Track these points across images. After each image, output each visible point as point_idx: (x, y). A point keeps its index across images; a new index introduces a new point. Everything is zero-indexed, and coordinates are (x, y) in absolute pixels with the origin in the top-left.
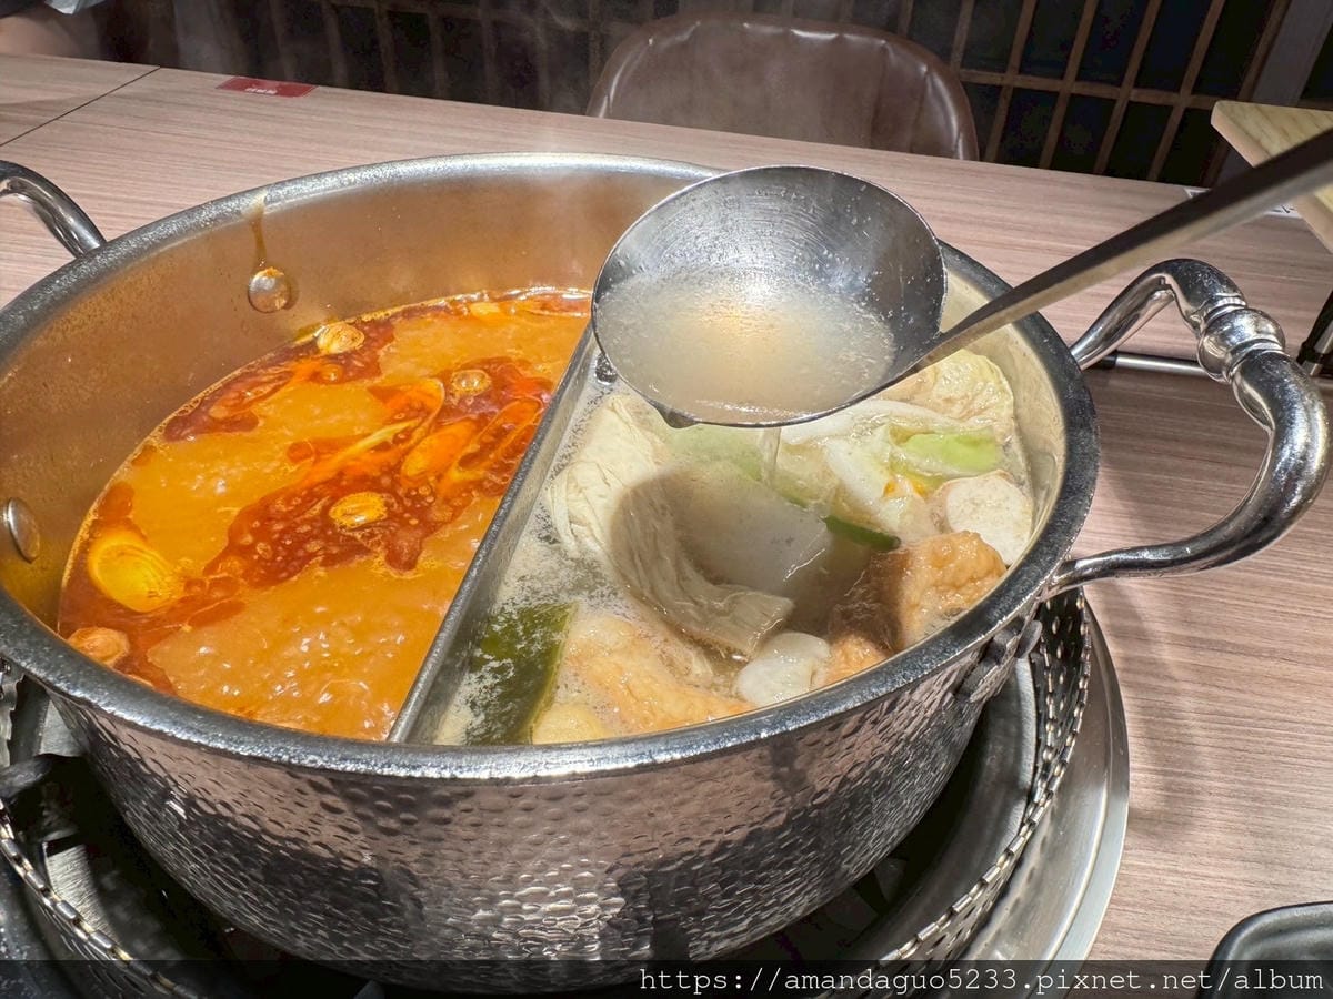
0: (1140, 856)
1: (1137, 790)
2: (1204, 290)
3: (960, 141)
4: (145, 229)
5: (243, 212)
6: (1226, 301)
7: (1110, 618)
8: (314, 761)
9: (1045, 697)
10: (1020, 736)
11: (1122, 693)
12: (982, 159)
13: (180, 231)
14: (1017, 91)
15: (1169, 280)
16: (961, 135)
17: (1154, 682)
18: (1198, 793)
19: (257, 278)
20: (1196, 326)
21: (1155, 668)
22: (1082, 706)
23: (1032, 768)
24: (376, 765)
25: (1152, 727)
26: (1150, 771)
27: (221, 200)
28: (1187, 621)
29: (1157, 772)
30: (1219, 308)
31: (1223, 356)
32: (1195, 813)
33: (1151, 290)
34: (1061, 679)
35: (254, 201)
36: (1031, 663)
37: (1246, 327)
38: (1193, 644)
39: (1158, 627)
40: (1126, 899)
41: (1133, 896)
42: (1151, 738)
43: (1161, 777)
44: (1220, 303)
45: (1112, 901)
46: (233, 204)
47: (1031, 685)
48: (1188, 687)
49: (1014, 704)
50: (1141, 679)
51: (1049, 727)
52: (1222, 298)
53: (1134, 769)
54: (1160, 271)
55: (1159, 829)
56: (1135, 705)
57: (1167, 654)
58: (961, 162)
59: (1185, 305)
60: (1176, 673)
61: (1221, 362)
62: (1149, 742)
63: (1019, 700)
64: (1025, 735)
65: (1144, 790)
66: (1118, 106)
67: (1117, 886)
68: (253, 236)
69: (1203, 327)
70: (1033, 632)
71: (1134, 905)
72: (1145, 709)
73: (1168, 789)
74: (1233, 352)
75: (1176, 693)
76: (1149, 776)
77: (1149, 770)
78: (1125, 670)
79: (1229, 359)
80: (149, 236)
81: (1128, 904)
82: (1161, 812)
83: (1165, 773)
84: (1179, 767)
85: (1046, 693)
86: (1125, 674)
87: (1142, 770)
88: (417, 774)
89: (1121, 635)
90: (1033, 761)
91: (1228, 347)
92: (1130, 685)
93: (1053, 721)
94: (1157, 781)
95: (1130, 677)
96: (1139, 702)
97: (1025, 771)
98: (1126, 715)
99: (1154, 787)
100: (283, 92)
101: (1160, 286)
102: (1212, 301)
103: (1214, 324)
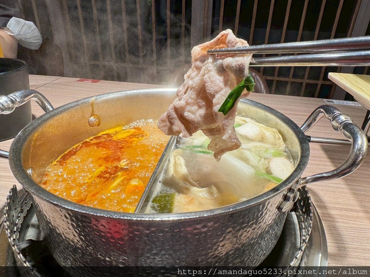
1: (330, 248)
2: (331, 111)
3: (264, 91)
4: (66, 105)
5: (90, 102)
6: (337, 113)
7: (317, 203)
8: (117, 217)
9: (301, 223)
10: (295, 234)
11: (323, 223)
12: (270, 93)
13: (74, 106)
14: (277, 81)
15: (322, 110)
16: (265, 89)
18: (347, 248)
19: (91, 118)
20: (330, 120)
22: (312, 220)
23: (300, 243)
24: (132, 217)
25: (331, 231)
27: (85, 99)
29: (335, 243)
30: (335, 115)
31: (338, 125)
32: (347, 254)
33: (318, 113)
34: (305, 217)
35: (92, 99)
36: (296, 215)
37: (343, 118)
38: (340, 209)
43: (336, 244)
44: (336, 113)
46: (87, 100)
47: (297, 221)
48: (340, 220)
49: (293, 226)
50: (327, 219)
51: (303, 231)
52: (336, 112)
53: (328, 242)
54: (320, 108)
55: (337, 258)
56: (326, 225)
57: (334, 212)
58: (265, 94)
59: (327, 115)
61: (338, 127)
62: (331, 235)
63: (294, 225)
64: (297, 234)
65: (332, 248)
66: (304, 84)
68: (91, 107)
69: (332, 120)
70: (297, 194)
72: (329, 226)
73: (338, 247)
74: (340, 124)
76: (333, 244)
77: (332, 242)
78: (322, 216)
79: (339, 126)
80: (66, 107)
82: (337, 253)
83: (337, 243)
84: (341, 241)
85: (302, 221)
86: (323, 217)
87: (330, 242)
88: (143, 219)
89: (320, 207)
90: (300, 241)
91: (338, 123)
92: (324, 220)
93: (304, 228)
94: (335, 245)
95: (324, 218)
96: (327, 224)
97: (298, 243)
98: (324, 228)
99: (335, 247)
100: (93, 82)
101: (320, 112)
102: (333, 113)
103: (334, 118)
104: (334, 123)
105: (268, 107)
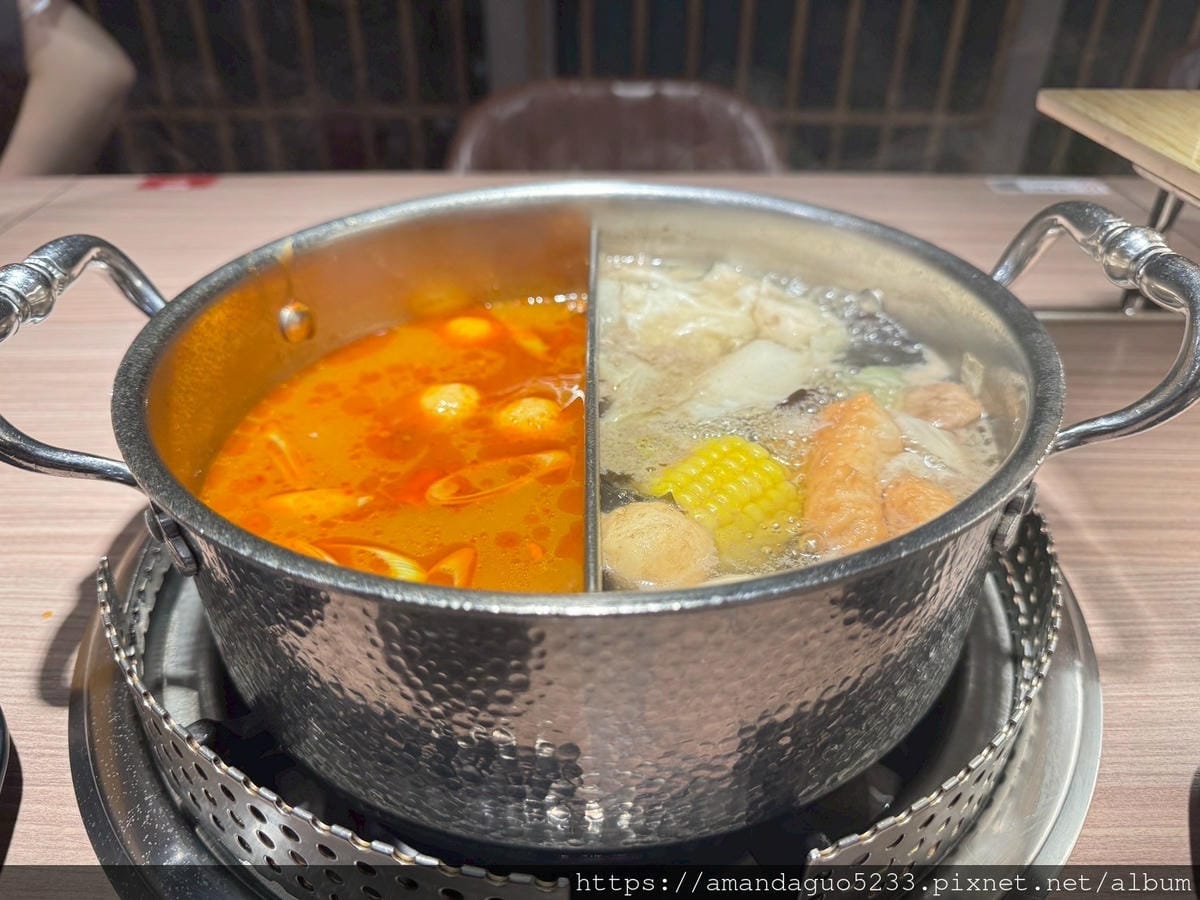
0: (1117, 688)
2: (1096, 220)
6: (1115, 226)
15: (1061, 220)
17: (1085, 558)
18: (1146, 636)
20: (1095, 249)
21: (1081, 547)
25: (1095, 592)
26: (1103, 625)
28: (1097, 510)
29: (1109, 625)
30: (1113, 231)
31: (1126, 266)
32: (1148, 651)
33: (1043, 230)
37: (1138, 241)
38: (1108, 526)
39: (1076, 517)
40: (1117, 722)
41: (1120, 719)
42: (1097, 600)
43: (1113, 628)
44: (1111, 228)
45: (1105, 725)
52: (1111, 223)
54: (1051, 213)
55: (1124, 667)
57: (1090, 537)
59: (1079, 235)
60: (1100, 548)
61: (1127, 271)
62: (1097, 604)
67: (1106, 714)
69: (1101, 249)
71: (1124, 726)
72: (1086, 579)
73: (1124, 637)
74: (1135, 261)
75: (1105, 564)
76: (1105, 628)
79: (1133, 266)
81: (1118, 726)
82: (1122, 654)
91: (1128, 258)
94: (1111, 631)
97: (1004, 640)
99: (1110, 637)
101: (1054, 224)
102: (1104, 227)
103: (1111, 244)
104: (1113, 260)
105: (873, 223)
